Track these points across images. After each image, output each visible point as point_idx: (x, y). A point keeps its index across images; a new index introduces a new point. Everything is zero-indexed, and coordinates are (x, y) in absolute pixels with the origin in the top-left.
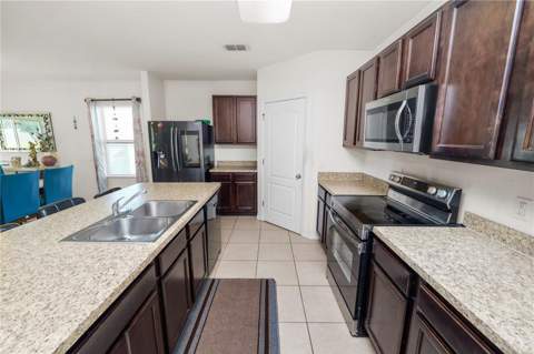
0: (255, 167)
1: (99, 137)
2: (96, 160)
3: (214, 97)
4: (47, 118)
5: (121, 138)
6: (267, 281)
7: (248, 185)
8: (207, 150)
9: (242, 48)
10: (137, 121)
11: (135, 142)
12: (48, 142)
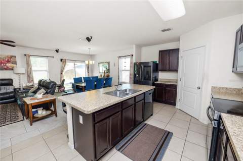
0: (177, 82)
1: (120, 69)
2: (118, 76)
3: (160, 51)
4: (109, 63)
5: (126, 69)
6: (169, 132)
7: (172, 91)
8: (154, 73)
9: (168, 30)
10: (131, 63)
11: (130, 71)
12: (108, 70)
